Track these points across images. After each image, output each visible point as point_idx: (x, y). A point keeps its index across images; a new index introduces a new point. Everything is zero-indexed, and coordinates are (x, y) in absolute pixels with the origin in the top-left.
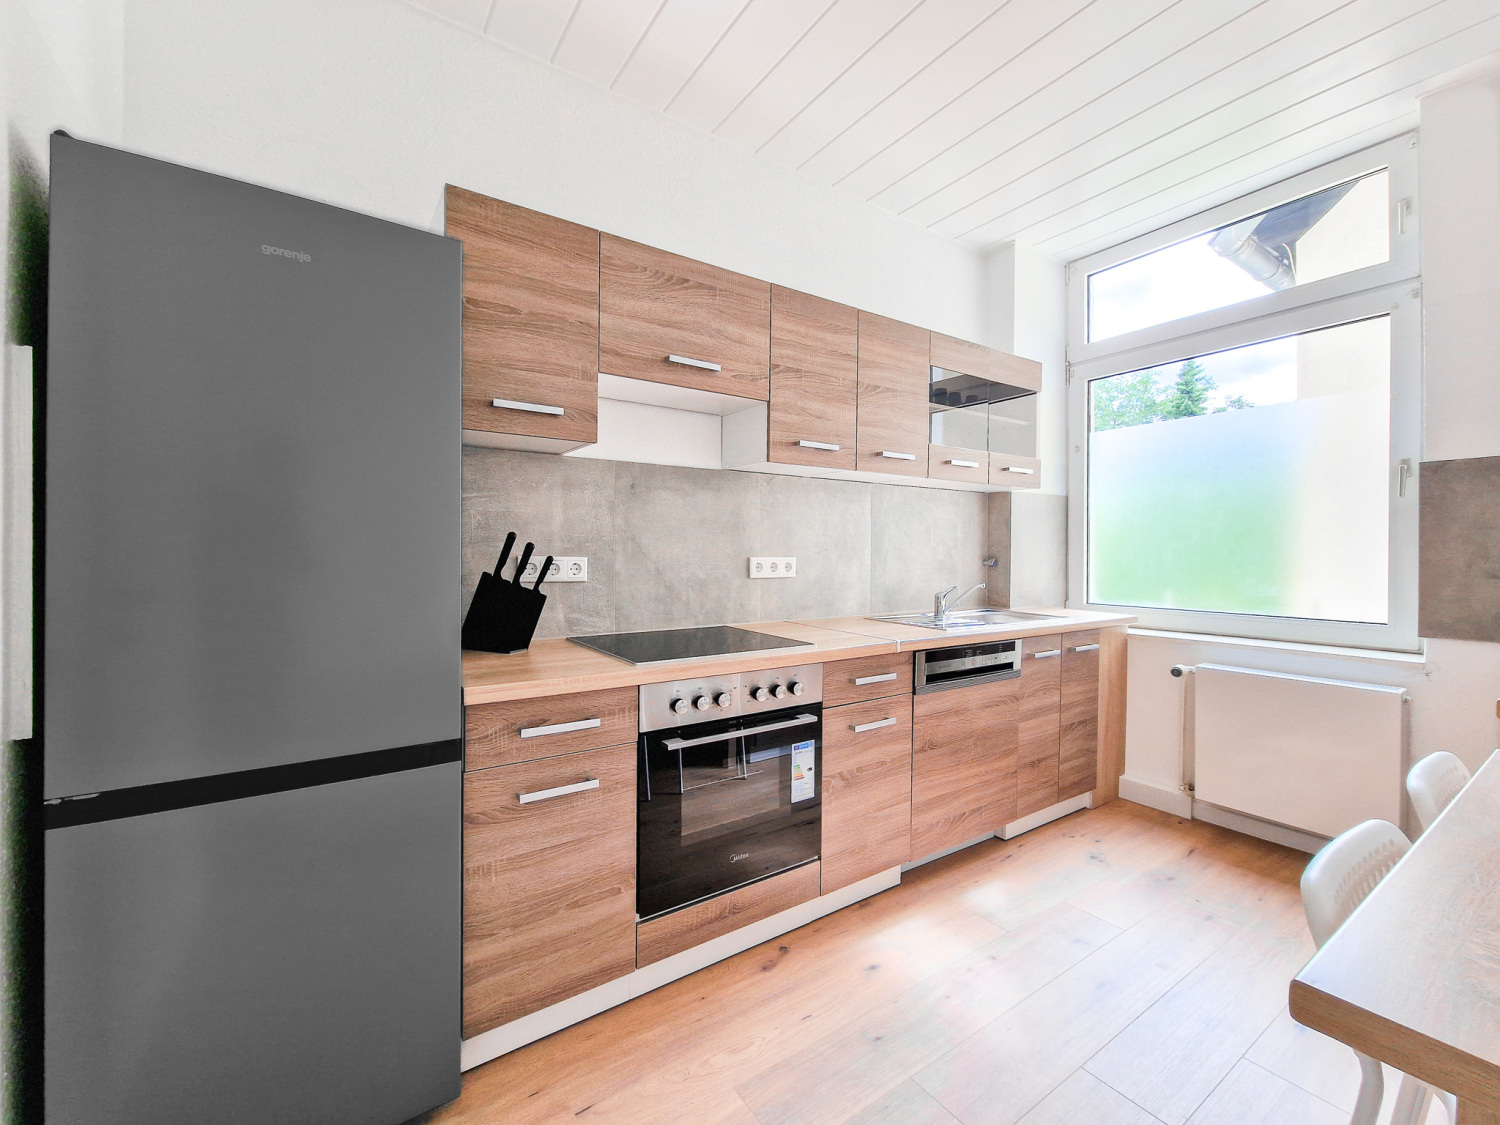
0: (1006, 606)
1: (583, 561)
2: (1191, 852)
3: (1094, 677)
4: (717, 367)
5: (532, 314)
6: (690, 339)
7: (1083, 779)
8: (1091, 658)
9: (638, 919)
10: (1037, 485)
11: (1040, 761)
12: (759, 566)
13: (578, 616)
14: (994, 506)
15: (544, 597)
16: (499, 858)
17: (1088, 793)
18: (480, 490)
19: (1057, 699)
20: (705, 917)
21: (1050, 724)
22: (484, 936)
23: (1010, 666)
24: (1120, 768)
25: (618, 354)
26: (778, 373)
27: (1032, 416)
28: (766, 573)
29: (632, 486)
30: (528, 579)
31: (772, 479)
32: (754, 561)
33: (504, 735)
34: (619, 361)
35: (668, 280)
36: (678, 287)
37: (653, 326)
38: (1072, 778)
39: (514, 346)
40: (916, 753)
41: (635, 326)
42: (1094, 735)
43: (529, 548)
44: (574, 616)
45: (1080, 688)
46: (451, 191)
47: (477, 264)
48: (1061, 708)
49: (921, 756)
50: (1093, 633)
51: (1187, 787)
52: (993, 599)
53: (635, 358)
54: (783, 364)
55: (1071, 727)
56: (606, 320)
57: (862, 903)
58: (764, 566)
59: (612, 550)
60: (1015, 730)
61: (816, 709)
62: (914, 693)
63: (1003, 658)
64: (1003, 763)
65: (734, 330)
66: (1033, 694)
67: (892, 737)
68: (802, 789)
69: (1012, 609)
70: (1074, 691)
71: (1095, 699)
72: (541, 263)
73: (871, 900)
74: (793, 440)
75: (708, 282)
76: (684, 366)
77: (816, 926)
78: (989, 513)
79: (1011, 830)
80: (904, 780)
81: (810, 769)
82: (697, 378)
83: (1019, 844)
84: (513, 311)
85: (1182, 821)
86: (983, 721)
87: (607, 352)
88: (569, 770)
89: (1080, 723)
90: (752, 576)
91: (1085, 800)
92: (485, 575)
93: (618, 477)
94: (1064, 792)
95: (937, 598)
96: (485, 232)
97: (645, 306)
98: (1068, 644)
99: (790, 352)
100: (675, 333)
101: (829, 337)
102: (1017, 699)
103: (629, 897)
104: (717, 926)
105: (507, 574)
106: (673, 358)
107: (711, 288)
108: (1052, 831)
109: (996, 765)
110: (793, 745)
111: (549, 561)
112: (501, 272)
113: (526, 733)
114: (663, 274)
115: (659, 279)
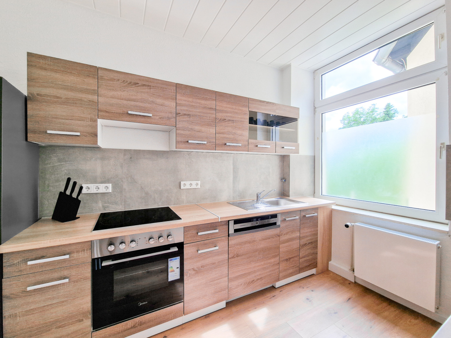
0: (288, 196)
1: (110, 185)
3: (316, 226)
4: (151, 115)
5: (67, 98)
6: (140, 105)
7: (311, 264)
8: (315, 220)
9: (92, 330)
10: (298, 153)
11: (290, 258)
12: (185, 185)
13: (108, 205)
17: (315, 269)
19: (298, 235)
20: (126, 327)
21: (295, 244)
23: (275, 224)
24: (329, 258)
25: (107, 112)
26: (179, 116)
27: (296, 128)
28: (188, 187)
32: (182, 183)
34: (107, 114)
35: (129, 84)
36: (134, 86)
37: (122, 101)
38: (306, 264)
39: (59, 110)
40: (230, 258)
41: (114, 101)
42: (316, 247)
43: (75, 183)
44: (105, 205)
45: (309, 230)
46: (29, 55)
47: (41, 81)
48: (300, 238)
49: (233, 259)
51: (352, 270)
53: (115, 113)
54: (182, 113)
55: (305, 245)
56: (101, 99)
57: (207, 316)
58: (186, 185)
59: (122, 181)
60: (279, 248)
62: (229, 236)
64: (273, 260)
65: (159, 101)
66: (287, 234)
67: (217, 253)
68: (173, 275)
70: (307, 231)
71: (317, 234)
72: (71, 79)
73: (210, 315)
74: (187, 140)
75: (147, 84)
76: (136, 115)
77: (184, 326)
78: (283, 163)
80: (225, 270)
81: (178, 268)
82: (143, 119)
83: (281, 290)
84: (58, 97)
85: (350, 283)
86: (262, 245)
87: (101, 111)
89: (309, 243)
90: (181, 188)
91: (313, 271)
92: (61, 193)
93: (125, 155)
94: (301, 270)
95: (258, 194)
96: (45, 69)
97: (119, 93)
98: (303, 214)
99: (185, 108)
100: (132, 103)
101: (203, 102)
102: (279, 236)
103: (88, 322)
104: (132, 330)
105: (68, 192)
106: (130, 112)
107: (148, 86)
108: (296, 284)
109: (269, 261)
110: (169, 259)
111: (81, 188)
112: (52, 83)
113: (30, 263)
114: (127, 81)
115: (125, 83)
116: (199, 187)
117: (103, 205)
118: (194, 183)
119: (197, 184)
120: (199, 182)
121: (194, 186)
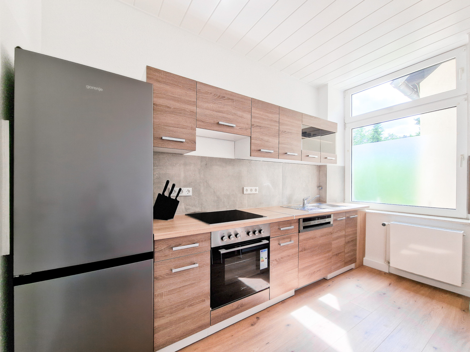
0: (325, 202)
1: (190, 189)
2: (390, 284)
3: (356, 226)
4: (234, 126)
5: (175, 108)
6: (226, 116)
7: (352, 259)
8: (355, 220)
9: (211, 310)
10: (336, 163)
11: (339, 253)
12: (247, 190)
13: (189, 207)
14: (321, 170)
15: (178, 202)
16: (165, 290)
17: (354, 264)
18: (157, 166)
19: (344, 233)
20: (232, 308)
21: (342, 241)
22: (160, 317)
23: (329, 223)
24: (364, 255)
25: (203, 122)
26: (254, 127)
27: (334, 141)
28: (249, 192)
29: (206, 164)
30: (173, 196)
31: (250, 162)
32: (245, 188)
33: (167, 249)
34: (202, 124)
35: (219, 97)
36: (222, 99)
37: (213, 112)
38: (349, 259)
39: (169, 119)
40: (300, 252)
41: (208, 112)
42: (355, 245)
43: (174, 186)
44: (187, 207)
45: (351, 230)
46: (148, 68)
47: (157, 92)
48: (345, 236)
49: (301, 253)
50: (355, 211)
51: (387, 262)
52: (321, 200)
53: (208, 123)
54: (255, 124)
55: (349, 242)
56: (198, 110)
57: (283, 302)
58: (248, 190)
59: (200, 186)
60: (331, 244)
61: (268, 238)
62: (299, 232)
63: (327, 220)
64: (327, 255)
65: (239, 113)
66: (337, 232)
67: (292, 247)
68: (263, 265)
69: (327, 203)
70: (349, 230)
71: (356, 233)
72: (178, 92)
73: (285, 301)
74: (259, 149)
75: (231, 97)
76: (223, 125)
77: (268, 309)
78: (319, 172)
79: (329, 276)
80: (296, 261)
81: (266, 258)
82: (228, 129)
83: (332, 281)
84: (169, 107)
85: (385, 273)
86: (321, 241)
87: (199, 121)
88: (188, 261)
89: (352, 241)
90: (245, 193)
91: (353, 266)
92: (159, 194)
93: (201, 162)
94: (346, 263)
95: (304, 200)
96: (159, 82)
97: (211, 105)
98: (347, 215)
99: (258, 121)
100: (220, 114)
101: (270, 115)
102: (332, 234)
103: (208, 302)
104: (237, 310)
105: (166, 194)
106: (220, 123)
107: (232, 99)
108: (343, 277)
109: (325, 255)
110: (261, 251)
111: (180, 190)
112: (164, 95)
113: (174, 249)
114: (217, 95)
115: (216, 96)
116: (257, 192)
117: (185, 207)
118: (254, 188)
119: (256, 190)
120: (257, 188)
121: (254, 192)
